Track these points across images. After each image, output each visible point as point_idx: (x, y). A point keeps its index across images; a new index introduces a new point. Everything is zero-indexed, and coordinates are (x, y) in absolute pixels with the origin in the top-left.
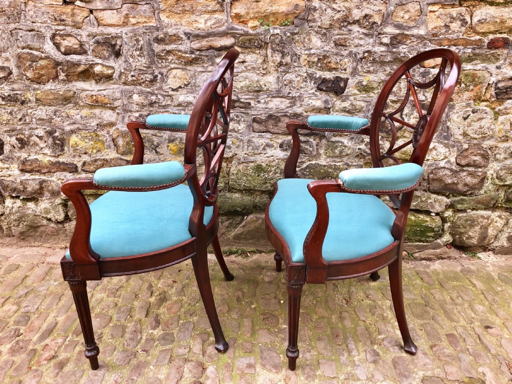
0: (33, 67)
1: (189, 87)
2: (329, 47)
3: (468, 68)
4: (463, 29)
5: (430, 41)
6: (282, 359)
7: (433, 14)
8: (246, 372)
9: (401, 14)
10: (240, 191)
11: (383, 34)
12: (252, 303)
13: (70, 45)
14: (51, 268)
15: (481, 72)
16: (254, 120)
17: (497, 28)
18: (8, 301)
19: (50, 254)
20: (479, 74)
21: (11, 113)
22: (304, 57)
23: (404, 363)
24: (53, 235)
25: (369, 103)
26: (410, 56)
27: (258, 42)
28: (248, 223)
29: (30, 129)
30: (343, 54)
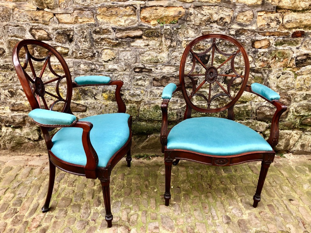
1: (115, 60)
3: (280, 49)
4: (278, 26)
5: (259, 33)
6: (174, 223)
7: (260, 17)
8: (154, 231)
9: (242, 17)
10: (146, 121)
11: (231, 29)
12: (154, 188)
13: (42, 35)
14: (32, 169)
15: (287, 51)
16: (154, 79)
17: (298, 25)
18: (7, 191)
19: (30, 159)
20: (286, 52)
21: (5, 76)
22: (184, 42)
23: (244, 223)
24: (32, 148)
25: (222, 69)
26: (247, 42)
27: (157, 33)
28: (150, 139)
29: (17, 85)
30: (207, 40)
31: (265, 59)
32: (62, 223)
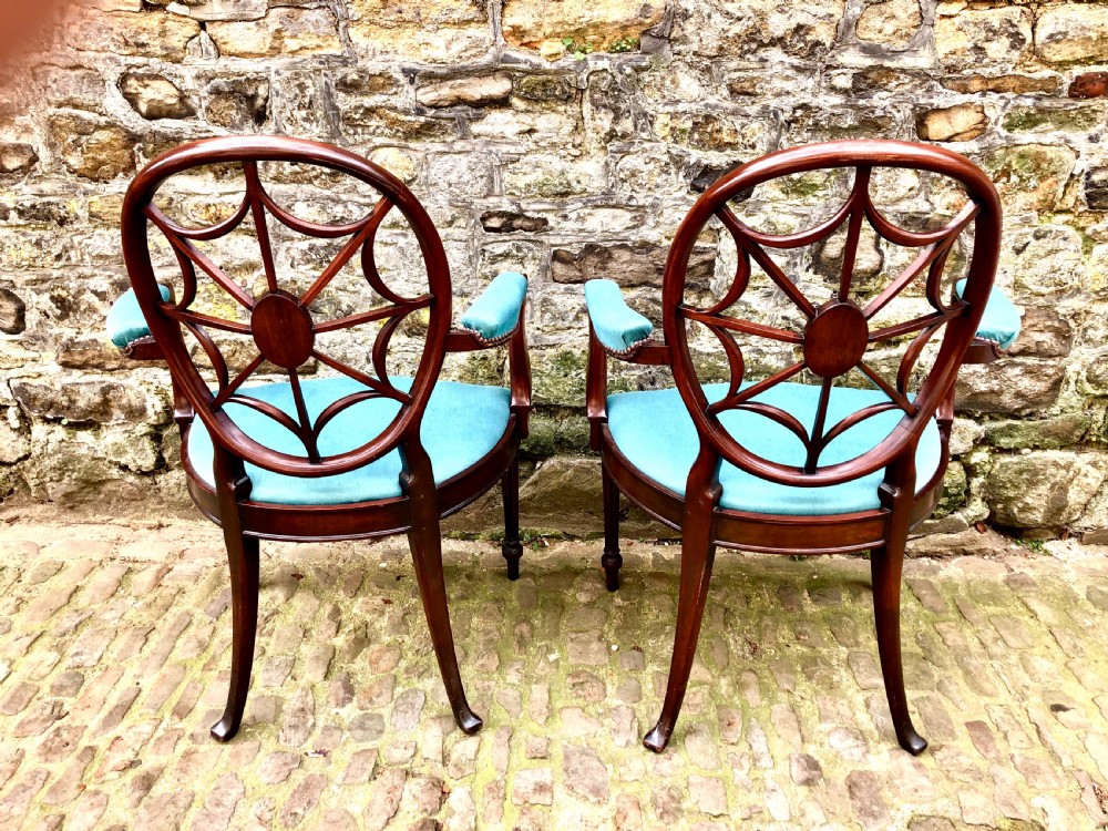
0: (80, 146)
1: (414, 186)
2: (718, 97)
3: (1025, 142)
4: (1015, 55)
5: (941, 81)
6: (610, 773)
7: (948, 21)
8: (532, 801)
9: (877, 22)
11: (835, 68)
12: (550, 650)
13: (159, 97)
14: (130, 571)
15: (1054, 148)
16: (556, 257)
17: (1092, 51)
18: (38, 643)
19: (126, 539)
20: (1050, 153)
21: (38, 244)
22: (662, 119)
23: (871, 786)
24: (133, 500)
25: (806, 218)
26: (897, 115)
27: (563, 88)
28: (544, 476)
29: (79, 277)
30: (749, 112)
32: (213, 759)
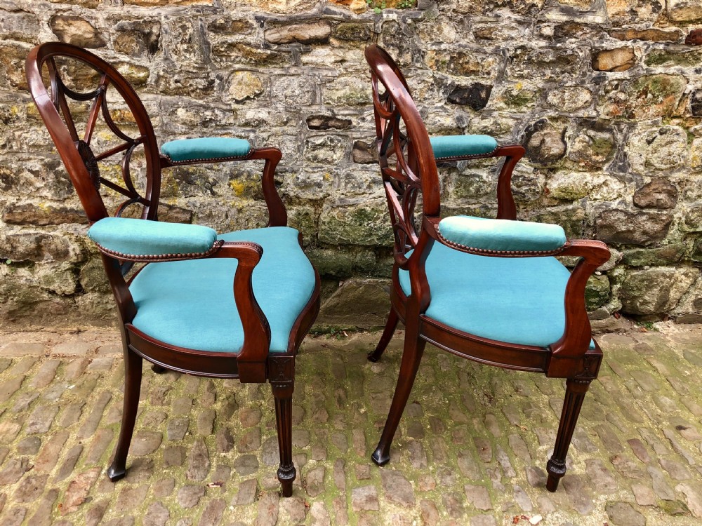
0: (21, 67)
1: (261, 98)
2: (467, 40)
3: (657, 72)
4: (655, 16)
5: (609, 32)
6: (413, 487)
8: (367, 508)
10: (334, 247)
11: (545, 22)
12: (360, 406)
13: (80, 33)
14: (61, 363)
15: (675, 77)
16: (356, 146)
17: (700, 15)
18: (3, 418)
19: (55, 341)
20: (672, 80)
22: (430, 54)
23: (577, 484)
24: (59, 314)
25: (519, 121)
26: (581, 54)
27: (365, 32)
28: (345, 291)
29: (19, 160)
30: (487, 51)
31: (622, 96)
32: (143, 493)
